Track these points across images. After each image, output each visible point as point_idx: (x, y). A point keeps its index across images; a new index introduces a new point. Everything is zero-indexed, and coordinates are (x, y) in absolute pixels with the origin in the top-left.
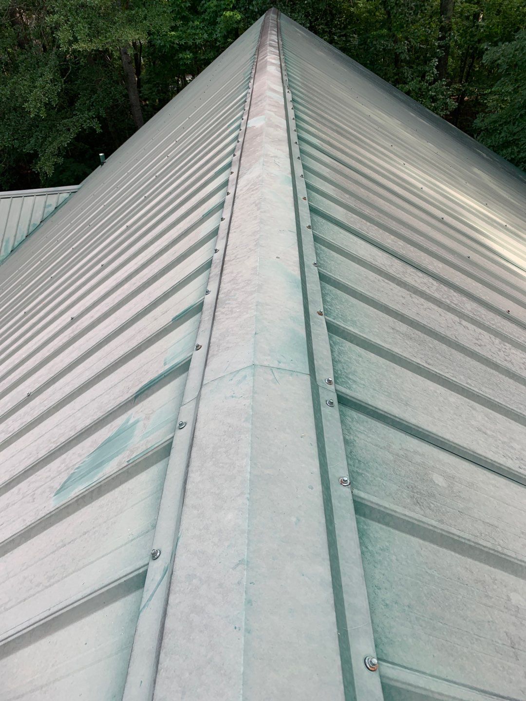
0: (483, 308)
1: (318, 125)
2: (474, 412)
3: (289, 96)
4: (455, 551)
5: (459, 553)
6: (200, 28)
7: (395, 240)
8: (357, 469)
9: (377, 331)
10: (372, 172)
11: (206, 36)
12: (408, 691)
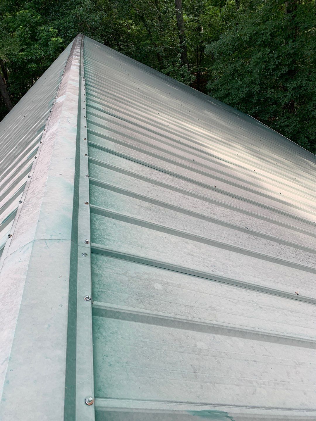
0: (200, 187)
1: (103, 97)
2: (186, 245)
3: (83, 83)
4: (162, 325)
5: (165, 326)
6: (39, 49)
7: (147, 156)
8: (102, 290)
9: (128, 208)
10: (136, 120)
11: (43, 53)
12: (115, 412)
